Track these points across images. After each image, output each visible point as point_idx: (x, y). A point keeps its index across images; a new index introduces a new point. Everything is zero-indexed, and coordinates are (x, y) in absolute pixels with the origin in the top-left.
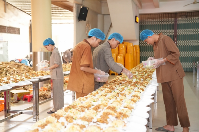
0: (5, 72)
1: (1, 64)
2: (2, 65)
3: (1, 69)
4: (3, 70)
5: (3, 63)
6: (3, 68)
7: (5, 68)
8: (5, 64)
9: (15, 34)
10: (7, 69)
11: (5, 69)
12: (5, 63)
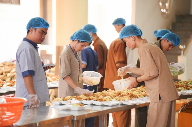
0: (9, 79)
1: (2, 66)
2: (3, 68)
3: (2, 74)
4: (6, 75)
5: (4, 65)
6: (6, 72)
7: (9, 72)
8: (9, 66)
9: (11, 3)
10: (13, 75)
11: (9, 75)
12: (8, 64)
